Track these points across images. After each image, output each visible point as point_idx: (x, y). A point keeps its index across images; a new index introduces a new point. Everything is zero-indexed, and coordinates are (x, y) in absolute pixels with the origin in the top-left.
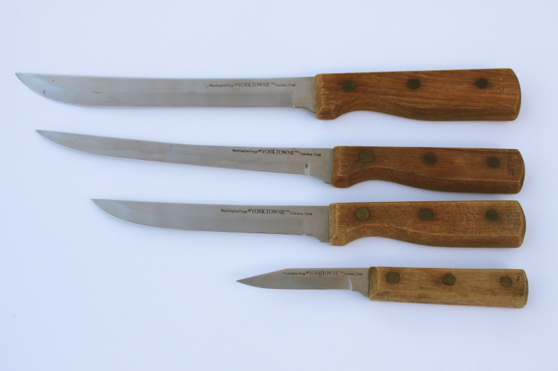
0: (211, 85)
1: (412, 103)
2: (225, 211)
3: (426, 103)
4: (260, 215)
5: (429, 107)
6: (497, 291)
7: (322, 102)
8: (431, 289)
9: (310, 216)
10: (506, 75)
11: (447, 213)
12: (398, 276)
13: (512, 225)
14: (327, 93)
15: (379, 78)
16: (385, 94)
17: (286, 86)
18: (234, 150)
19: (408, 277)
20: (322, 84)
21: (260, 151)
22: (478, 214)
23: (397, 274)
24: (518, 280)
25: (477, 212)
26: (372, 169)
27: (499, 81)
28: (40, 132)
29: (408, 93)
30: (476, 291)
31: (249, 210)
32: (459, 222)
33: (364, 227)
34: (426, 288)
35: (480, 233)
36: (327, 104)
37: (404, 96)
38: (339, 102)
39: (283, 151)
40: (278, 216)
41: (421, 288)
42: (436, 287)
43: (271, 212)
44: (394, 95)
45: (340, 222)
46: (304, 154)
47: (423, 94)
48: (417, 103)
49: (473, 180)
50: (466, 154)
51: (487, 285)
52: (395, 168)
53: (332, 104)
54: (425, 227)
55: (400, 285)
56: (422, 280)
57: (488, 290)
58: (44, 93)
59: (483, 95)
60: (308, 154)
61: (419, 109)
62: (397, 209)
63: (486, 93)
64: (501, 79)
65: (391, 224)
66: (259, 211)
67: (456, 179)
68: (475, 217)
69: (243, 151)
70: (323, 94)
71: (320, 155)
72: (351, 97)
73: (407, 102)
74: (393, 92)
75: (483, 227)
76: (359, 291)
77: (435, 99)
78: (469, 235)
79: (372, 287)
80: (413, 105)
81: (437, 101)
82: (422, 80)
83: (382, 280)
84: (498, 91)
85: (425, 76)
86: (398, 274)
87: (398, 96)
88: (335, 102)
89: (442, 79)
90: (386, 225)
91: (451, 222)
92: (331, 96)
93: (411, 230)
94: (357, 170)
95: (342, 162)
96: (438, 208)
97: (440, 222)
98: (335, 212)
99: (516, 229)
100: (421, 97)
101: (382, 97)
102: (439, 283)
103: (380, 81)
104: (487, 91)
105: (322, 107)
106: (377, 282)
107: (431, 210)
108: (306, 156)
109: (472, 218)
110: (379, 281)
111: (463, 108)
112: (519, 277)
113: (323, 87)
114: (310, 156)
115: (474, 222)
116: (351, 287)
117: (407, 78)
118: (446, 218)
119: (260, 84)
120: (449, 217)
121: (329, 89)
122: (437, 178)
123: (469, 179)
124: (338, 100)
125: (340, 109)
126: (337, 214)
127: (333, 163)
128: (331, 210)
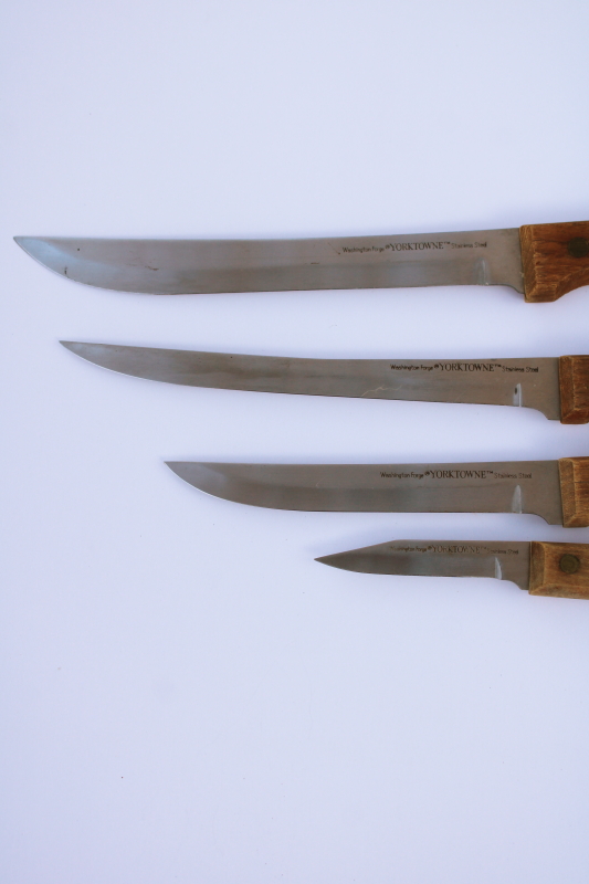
0: (345, 250)
2: (388, 476)
4: (446, 480)
7: (536, 278)
9: (528, 479)
12: (578, 560)
14: (544, 260)
17: (471, 246)
18: (393, 367)
20: (535, 245)
21: (437, 366)
23: (575, 557)
28: (67, 344)
31: (428, 473)
36: (545, 282)
38: (565, 278)
39: (475, 366)
40: (474, 480)
43: (463, 474)
45: (582, 493)
46: (511, 370)
53: (554, 280)
55: (581, 577)
58: (65, 272)
60: (517, 370)
66: (443, 474)
69: (409, 368)
70: (538, 263)
71: (536, 370)
72: (584, 267)
76: (514, 581)
79: (535, 578)
83: (551, 567)
86: (577, 559)
88: (558, 277)
92: (551, 267)
95: (578, 386)
98: (572, 476)
105: (537, 286)
106: (542, 570)
108: (514, 373)
110: (546, 569)
113: (537, 250)
114: (521, 373)
116: (500, 574)
119: (427, 245)
121: (546, 253)
124: (563, 274)
125: (565, 288)
126: (576, 479)
127: (559, 384)
128: (563, 470)
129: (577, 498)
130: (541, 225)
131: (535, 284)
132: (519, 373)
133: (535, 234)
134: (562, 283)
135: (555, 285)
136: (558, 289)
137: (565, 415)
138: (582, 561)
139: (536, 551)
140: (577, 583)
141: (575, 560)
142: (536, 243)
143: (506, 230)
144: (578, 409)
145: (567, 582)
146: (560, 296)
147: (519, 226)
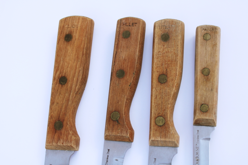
1: (77, 82)
3: (79, 73)
5: (81, 72)
6: (213, 43)
7: (69, 145)
8: (212, 84)
9: (156, 160)
10: (64, 23)
11: (162, 65)
12: (203, 104)
13: (173, 26)
14: (62, 141)
15: (55, 103)
16: (68, 100)
19: (204, 98)
22: (164, 46)
23: (201, 105)
24: (205, 30)
25: (162, 46)
26: (125, 113)
27: (68, 27)
29: (69, 85)
30: (213, 55)
32: (169, 57)
33: (170, 121)
34: (212, 87)
35: (178, 46)
36: (71, 141)
37: (71, 88)
38: (71, 133)
41: (212, 90)
42: (211, 80)
44: (70, 95)
45: (165, 137)
46: (107, 161)
47: (71, 75)
48: (78, 80)
49: (138, 48)
50: (119, 51)
51: (209, 49)
52: (126, 97)
53: (71, 138)
54: (172, 80)
55: (210, 104)
56: (206, 89)
57: (213, 48)
59: (77, 37)
60: (107, 159)
61: (82, 79)
62: (158, 97)
63: (76, 35)
64: (67, 26)
65: (169, 102)
67: (137, 58)
68: (166, 48)
70: (63, 144)
71: (109, 150)
72: (67, 124)
73: (76, 85)
74: (67, 95)
75: (173, 43)
77: (76, 68)
78: (179, 52)
79: (210, 123)
80: (79, 82)
81: (78, 67)
82: (60, 76)
83: (206, 116)
84: (75, 28)
85: (58, 73)
87: (70, 92)
88: (70, 136)
89: (62, 62)
90: (169, 106)
91: (169, 63)
92: (65, 138)
93: (174, 89)
94: (125, 123)
95: (118, 133)
96: (158, 70)
97: (168, 70)
98: (157, 141)
99: (176, 23)
100: (74, 77)
101: (70, 103)
102: (208, 78)
103: (58, 103)
104: (74, 35)
105: (72, 145)
107: (160, 75)
108: (108, 160)
109: (166, 49)
110: (207, 118)
111: (85, 50)
112: (203, 29)
113: (57, 143)
114: (109, 156)
115: (169, 49)
117: (58, 85)
118: (166, 66)
120: (165, 64)
121: (59, 139)
122: (135, 70)
123: (138, 50)
124: (69, 134)
125: (75, 133)
126: (159, 139)
127: (116, 141)
128: (154, 144)
129: (167, 140)
130: (46, 140)
131: (71, 146)
132: (109, 158)
133: (50, 143)
134: (73, 135)
135: (73, 137)
136: (75, 136)
137: (130, 140)
138: (203, 103)
139: (198, 122)
140: (213, 105)
141: (203, 106)
142: (54, 143)
143: (46, 155)
144: (128, 135)
145: (213, 109)
146: (78, 136)
147: (45, 149)
